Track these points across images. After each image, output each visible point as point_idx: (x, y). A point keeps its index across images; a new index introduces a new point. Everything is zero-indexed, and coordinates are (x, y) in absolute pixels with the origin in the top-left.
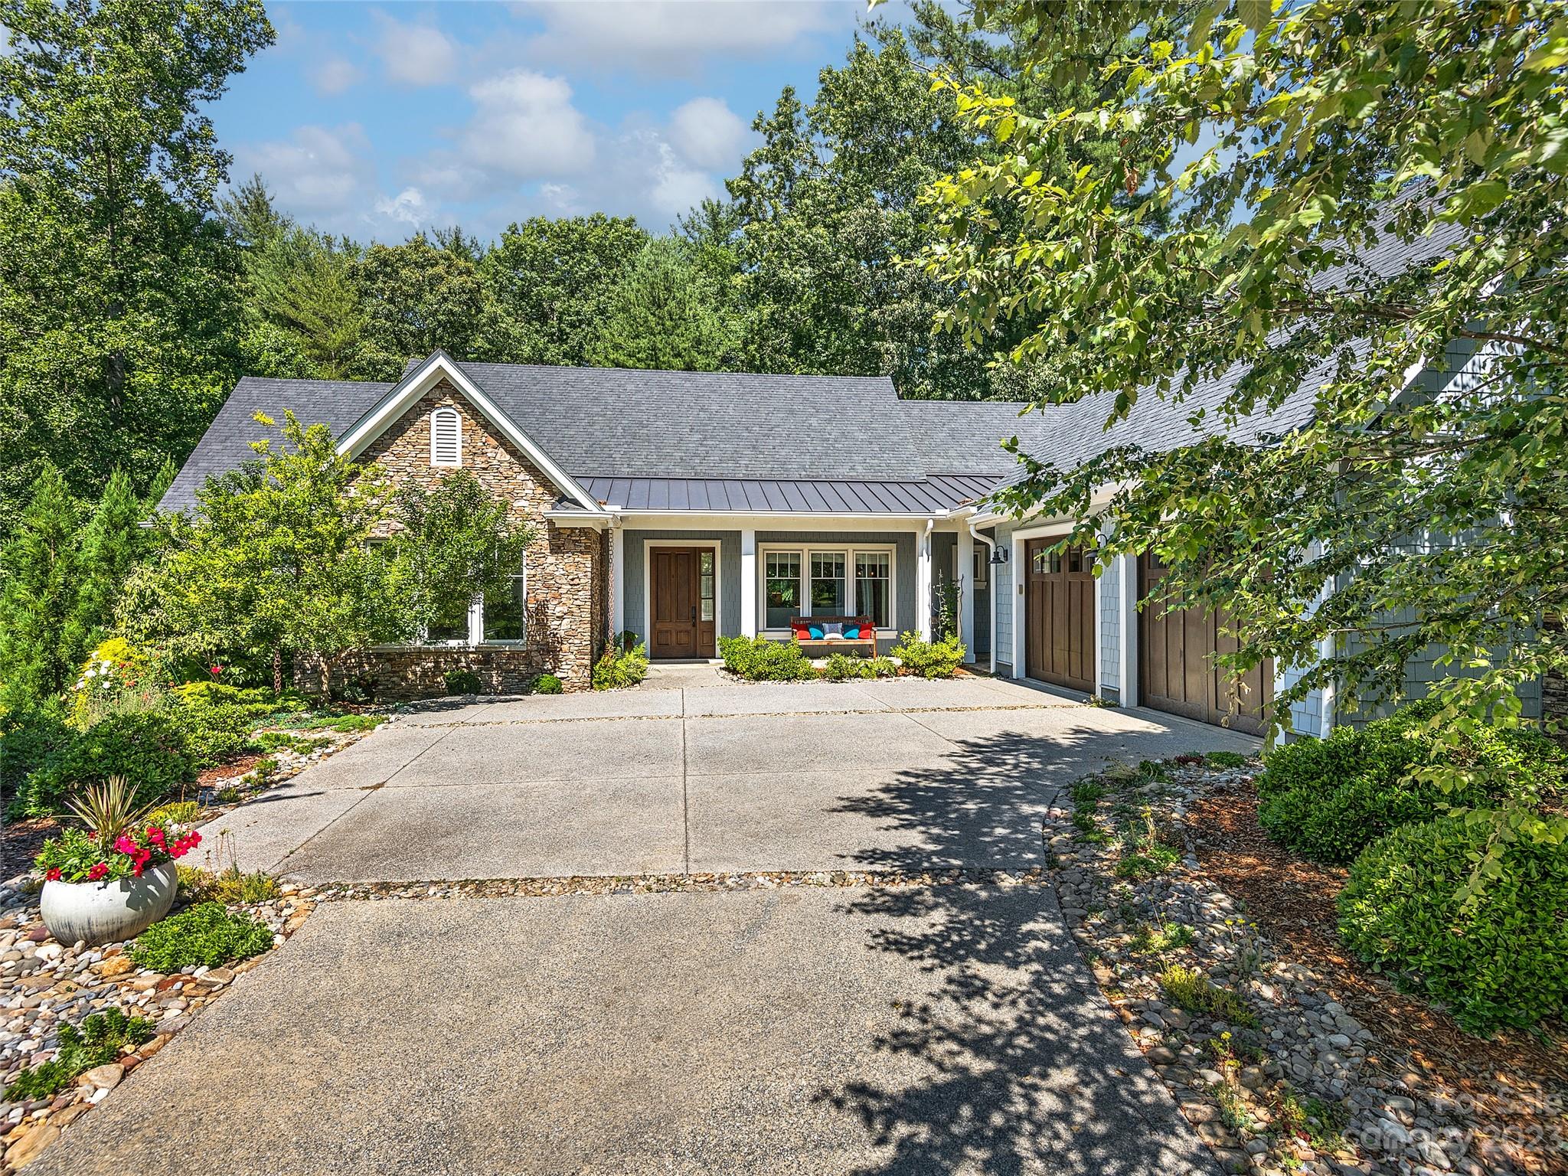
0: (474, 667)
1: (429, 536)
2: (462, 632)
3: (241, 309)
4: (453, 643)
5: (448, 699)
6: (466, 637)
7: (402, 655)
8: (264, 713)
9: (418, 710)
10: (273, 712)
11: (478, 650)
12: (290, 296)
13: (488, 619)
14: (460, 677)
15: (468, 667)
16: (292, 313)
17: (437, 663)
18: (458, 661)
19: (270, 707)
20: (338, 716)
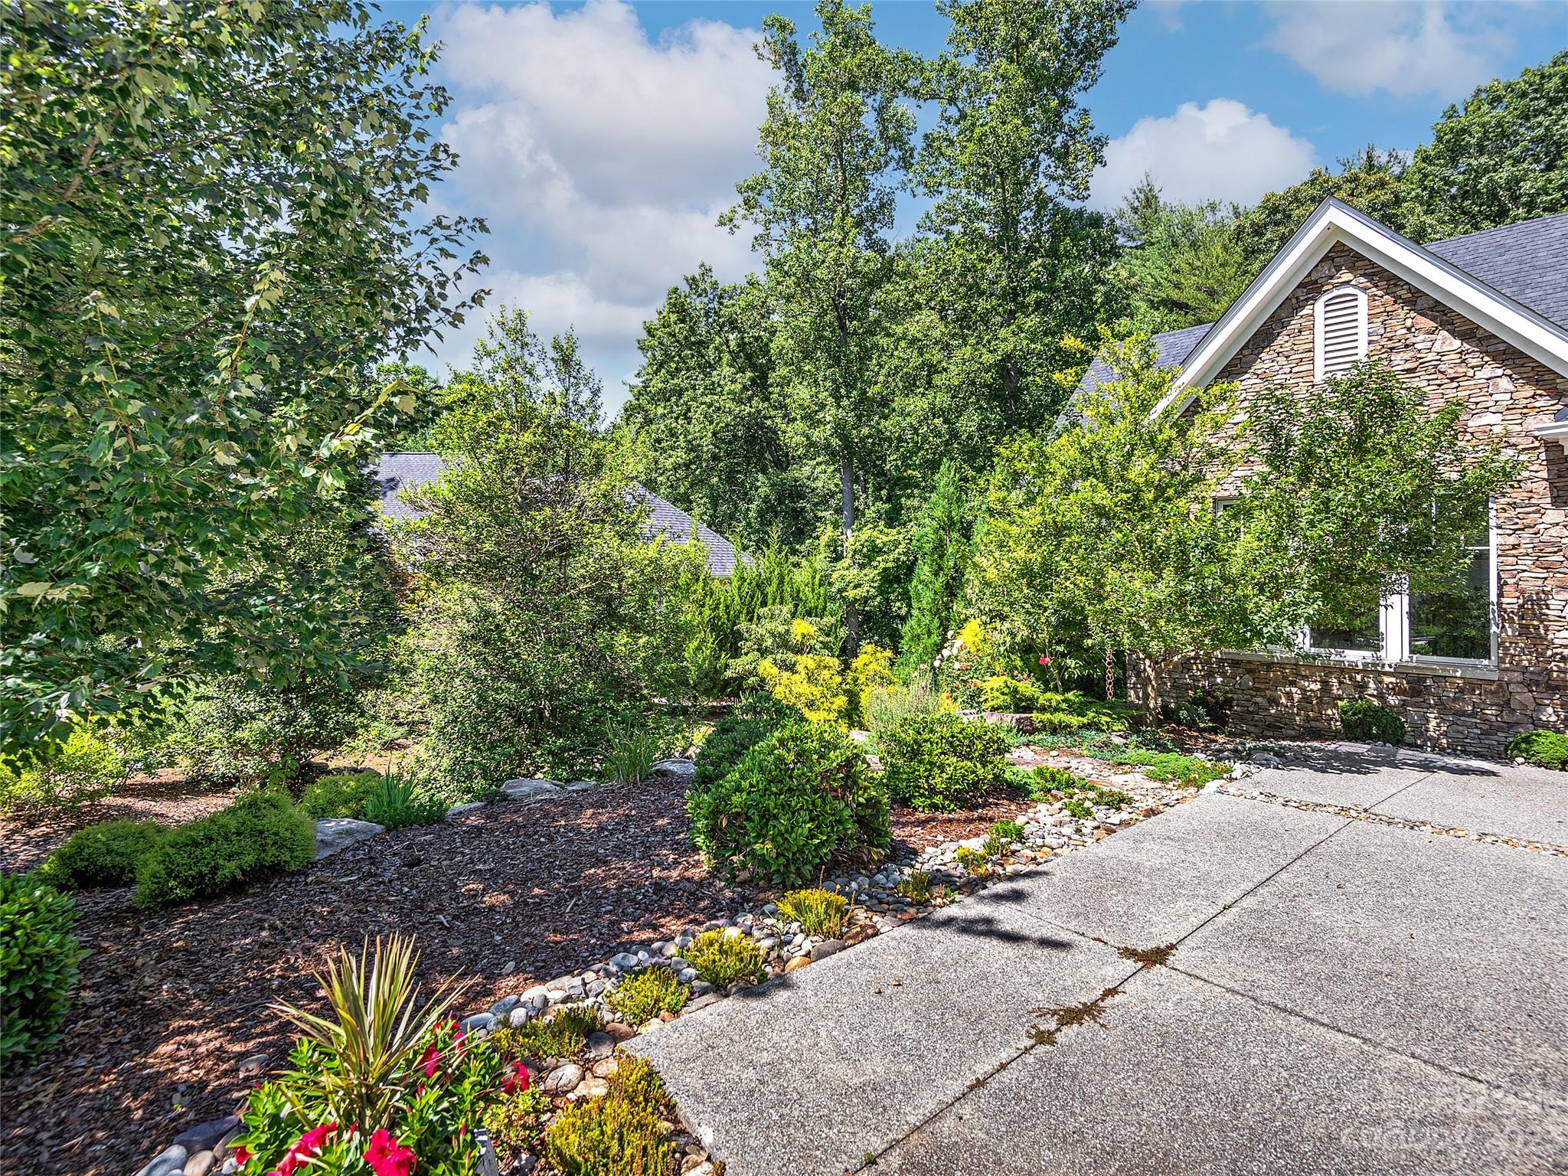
0: (1393, 700)
1: (1305, 476)
2: (1371, 638)
3: (1129, 305)
4: (1354, 656)
5: (1345, 747)
6: (1377, 648)
7: (1269, 666)
8: (1068, 726)
9: (1286, 760)
10: (1080, 728)
11: (1399, 671)
12: (1174, 278)
13: (1416, 619)
14: (1365, 712)
15: (1380, 696)
16: (1175, 295)
17: (1325, 684)
18: (1362, 687)
19: (1075, 720)
20: (1164, 749)
